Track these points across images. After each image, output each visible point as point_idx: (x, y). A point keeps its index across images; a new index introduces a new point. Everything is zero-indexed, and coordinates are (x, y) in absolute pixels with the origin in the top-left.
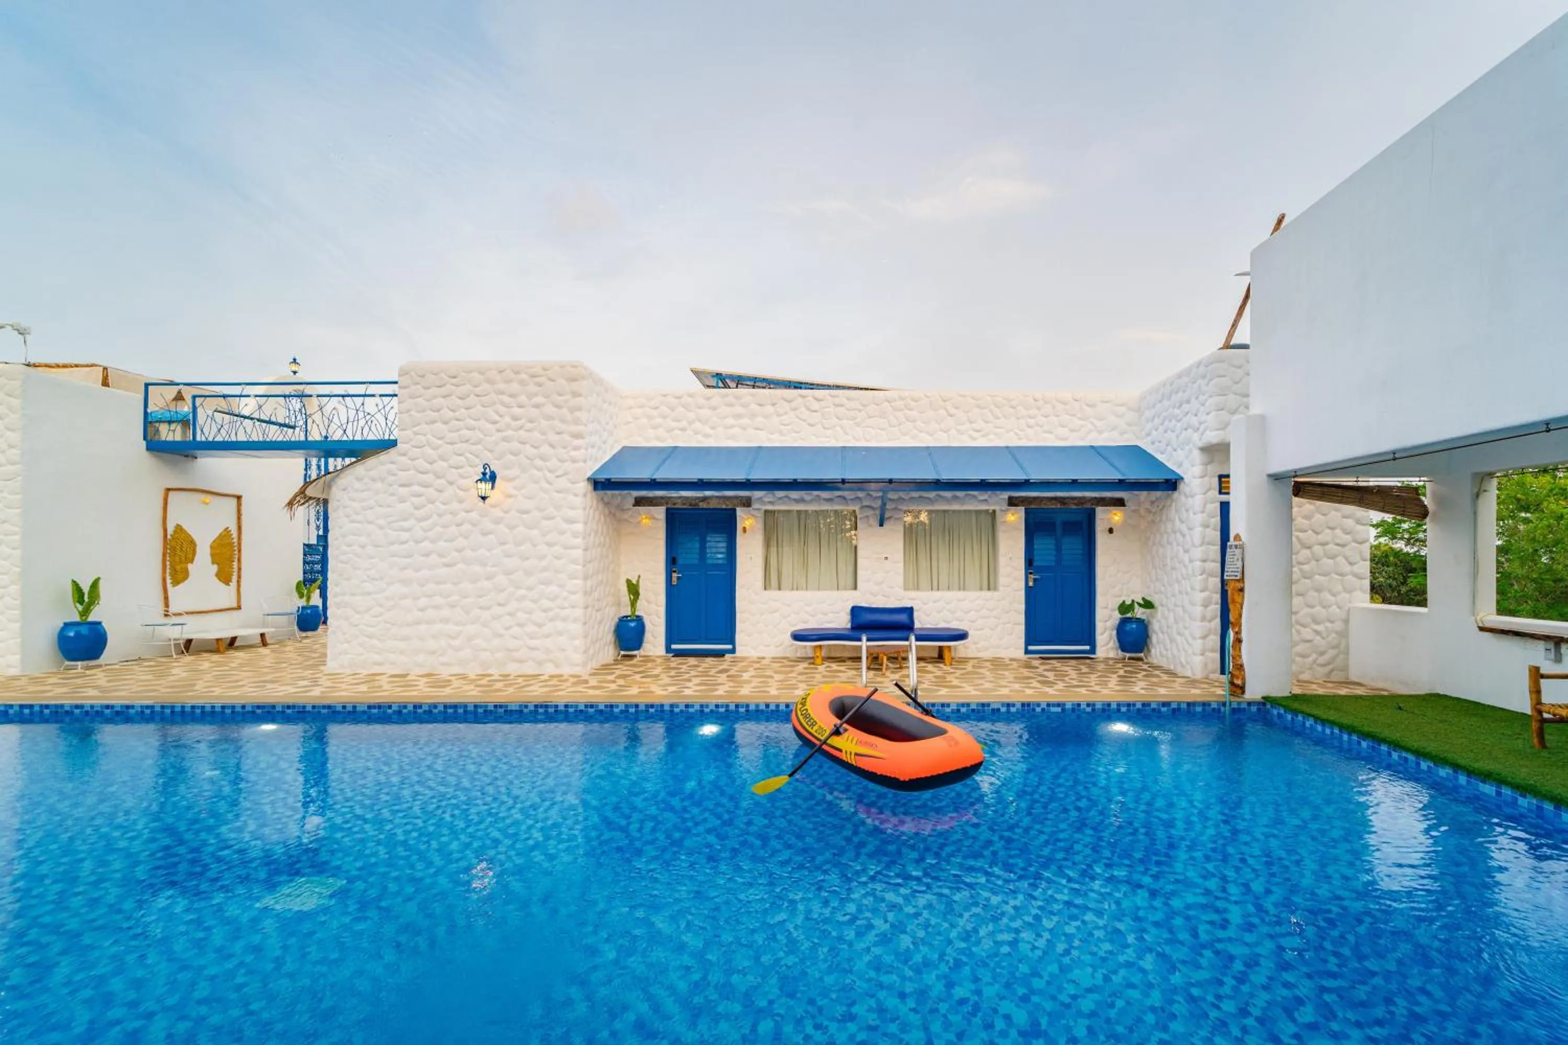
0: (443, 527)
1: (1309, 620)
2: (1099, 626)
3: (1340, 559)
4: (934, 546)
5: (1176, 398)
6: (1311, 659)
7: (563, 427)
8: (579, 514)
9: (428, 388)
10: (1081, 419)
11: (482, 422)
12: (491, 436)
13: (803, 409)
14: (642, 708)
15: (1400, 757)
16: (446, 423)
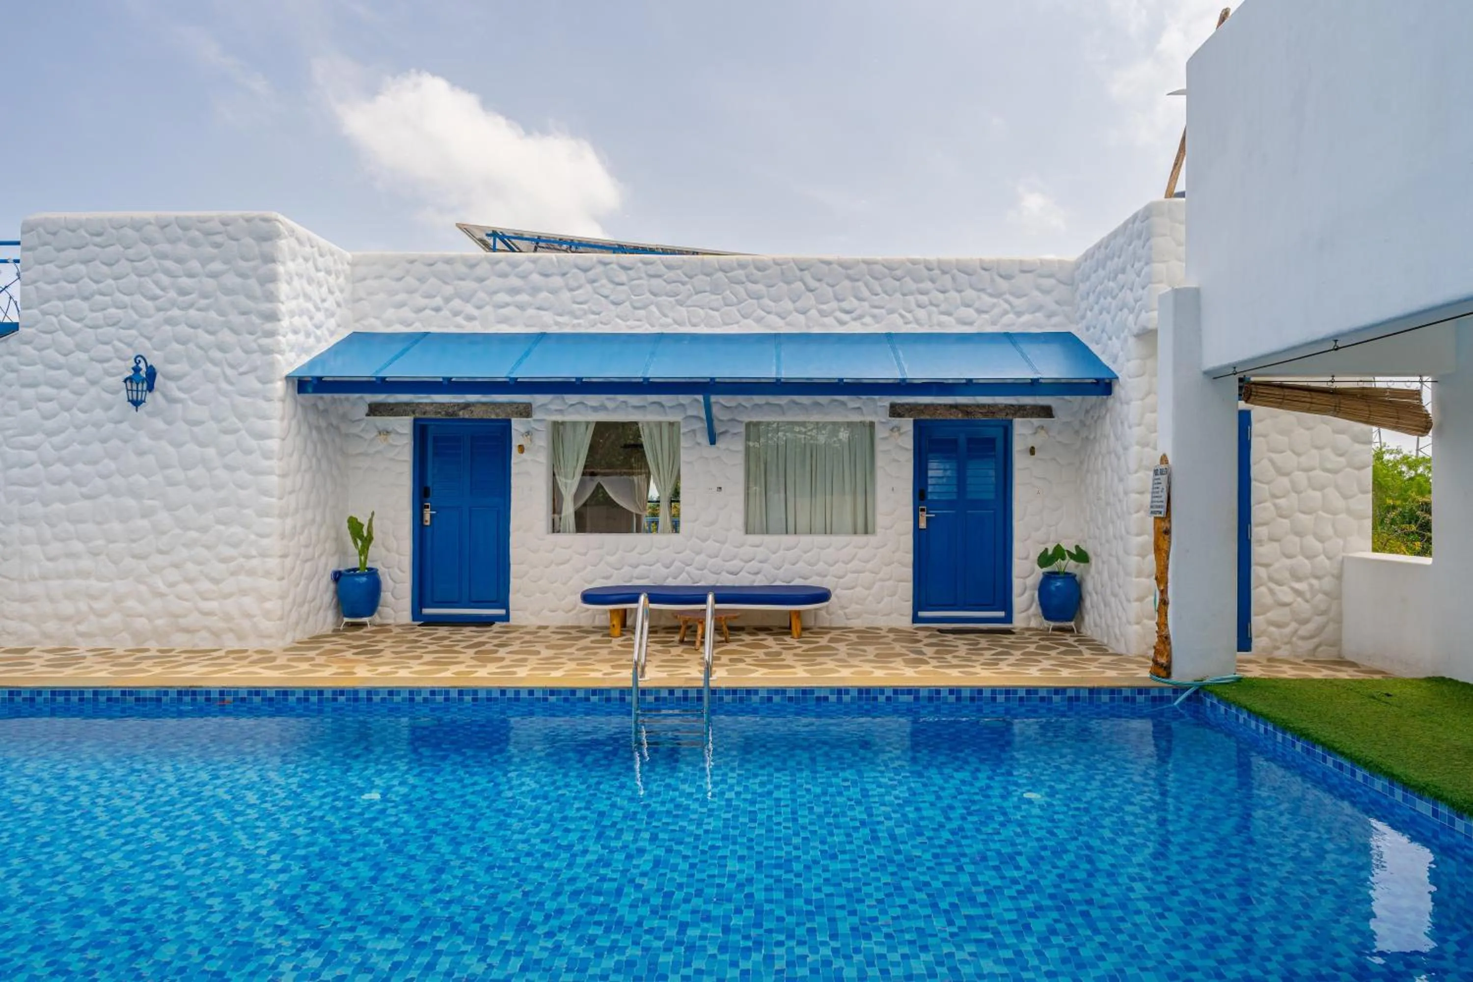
0: (81, 443)
1: (1287, 575)
2: (1017, 584)
3: (1330, 491)
4: (790, 472)
5: (1111, 265)
6: (1287, 630)
7: (251, 304)
8: (276, 426)
9: (63, 250)
10: (991, 295)
11: (138, 297)
12: (149, 317)
13: (604, 281)
14: (328, 695)
15: (1334, 762)
16: (86, 299)
